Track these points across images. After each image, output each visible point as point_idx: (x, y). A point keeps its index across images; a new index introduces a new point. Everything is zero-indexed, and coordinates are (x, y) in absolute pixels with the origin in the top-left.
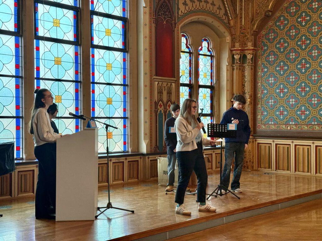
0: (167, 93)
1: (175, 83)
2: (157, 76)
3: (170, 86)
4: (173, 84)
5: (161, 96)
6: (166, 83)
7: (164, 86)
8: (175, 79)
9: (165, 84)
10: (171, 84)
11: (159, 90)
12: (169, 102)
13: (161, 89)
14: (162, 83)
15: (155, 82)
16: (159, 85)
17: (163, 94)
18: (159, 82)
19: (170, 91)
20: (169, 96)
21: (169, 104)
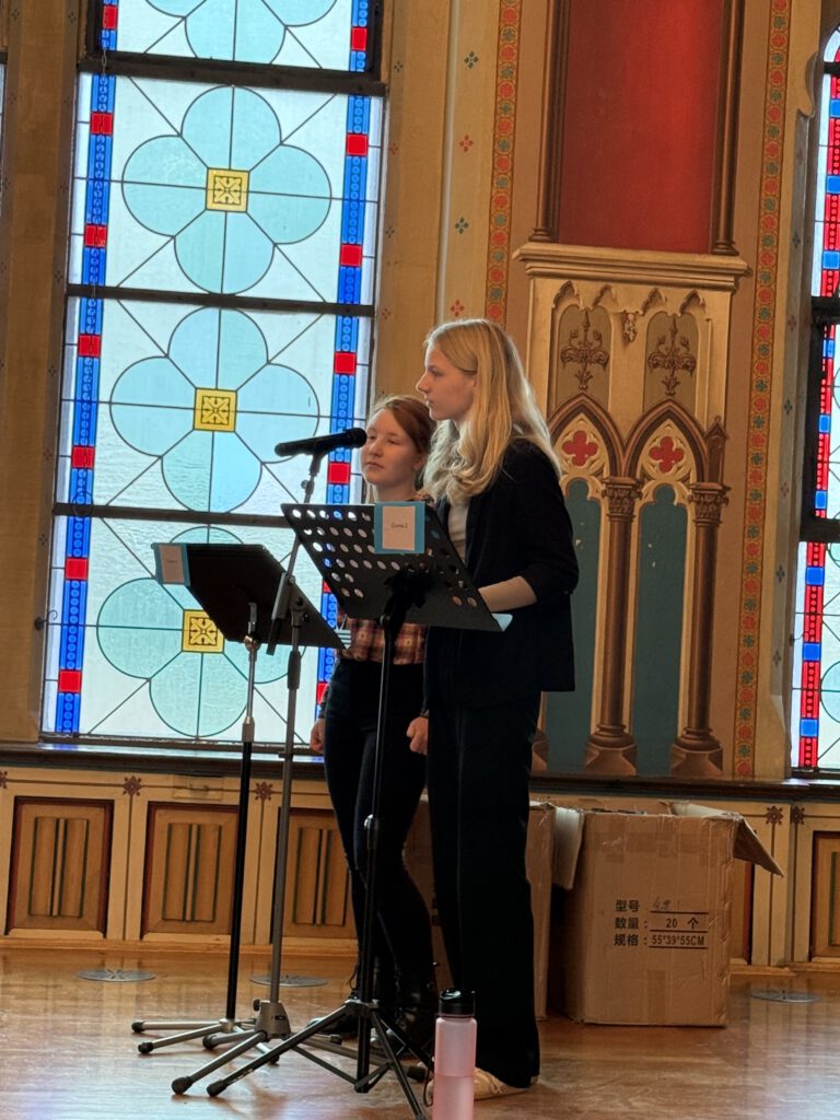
0: (652, 363)
1: (733, 291)
2: (554, 240)
3: (683, 309)
4: (717, 304)
6: (646, 290)
7: (625, 314)
8: (737, 263)
9: (628, 299)
10: (694, 296)
11: (574, 336)
12: (669, 429)
13: (586, 331)
14: (606, 289)
15: (539, 280)
16: (575, 302)
17: (605, 364)
18: (574, 282)
19: (683, 350)
20: (671, 384)
21: (667, 442)
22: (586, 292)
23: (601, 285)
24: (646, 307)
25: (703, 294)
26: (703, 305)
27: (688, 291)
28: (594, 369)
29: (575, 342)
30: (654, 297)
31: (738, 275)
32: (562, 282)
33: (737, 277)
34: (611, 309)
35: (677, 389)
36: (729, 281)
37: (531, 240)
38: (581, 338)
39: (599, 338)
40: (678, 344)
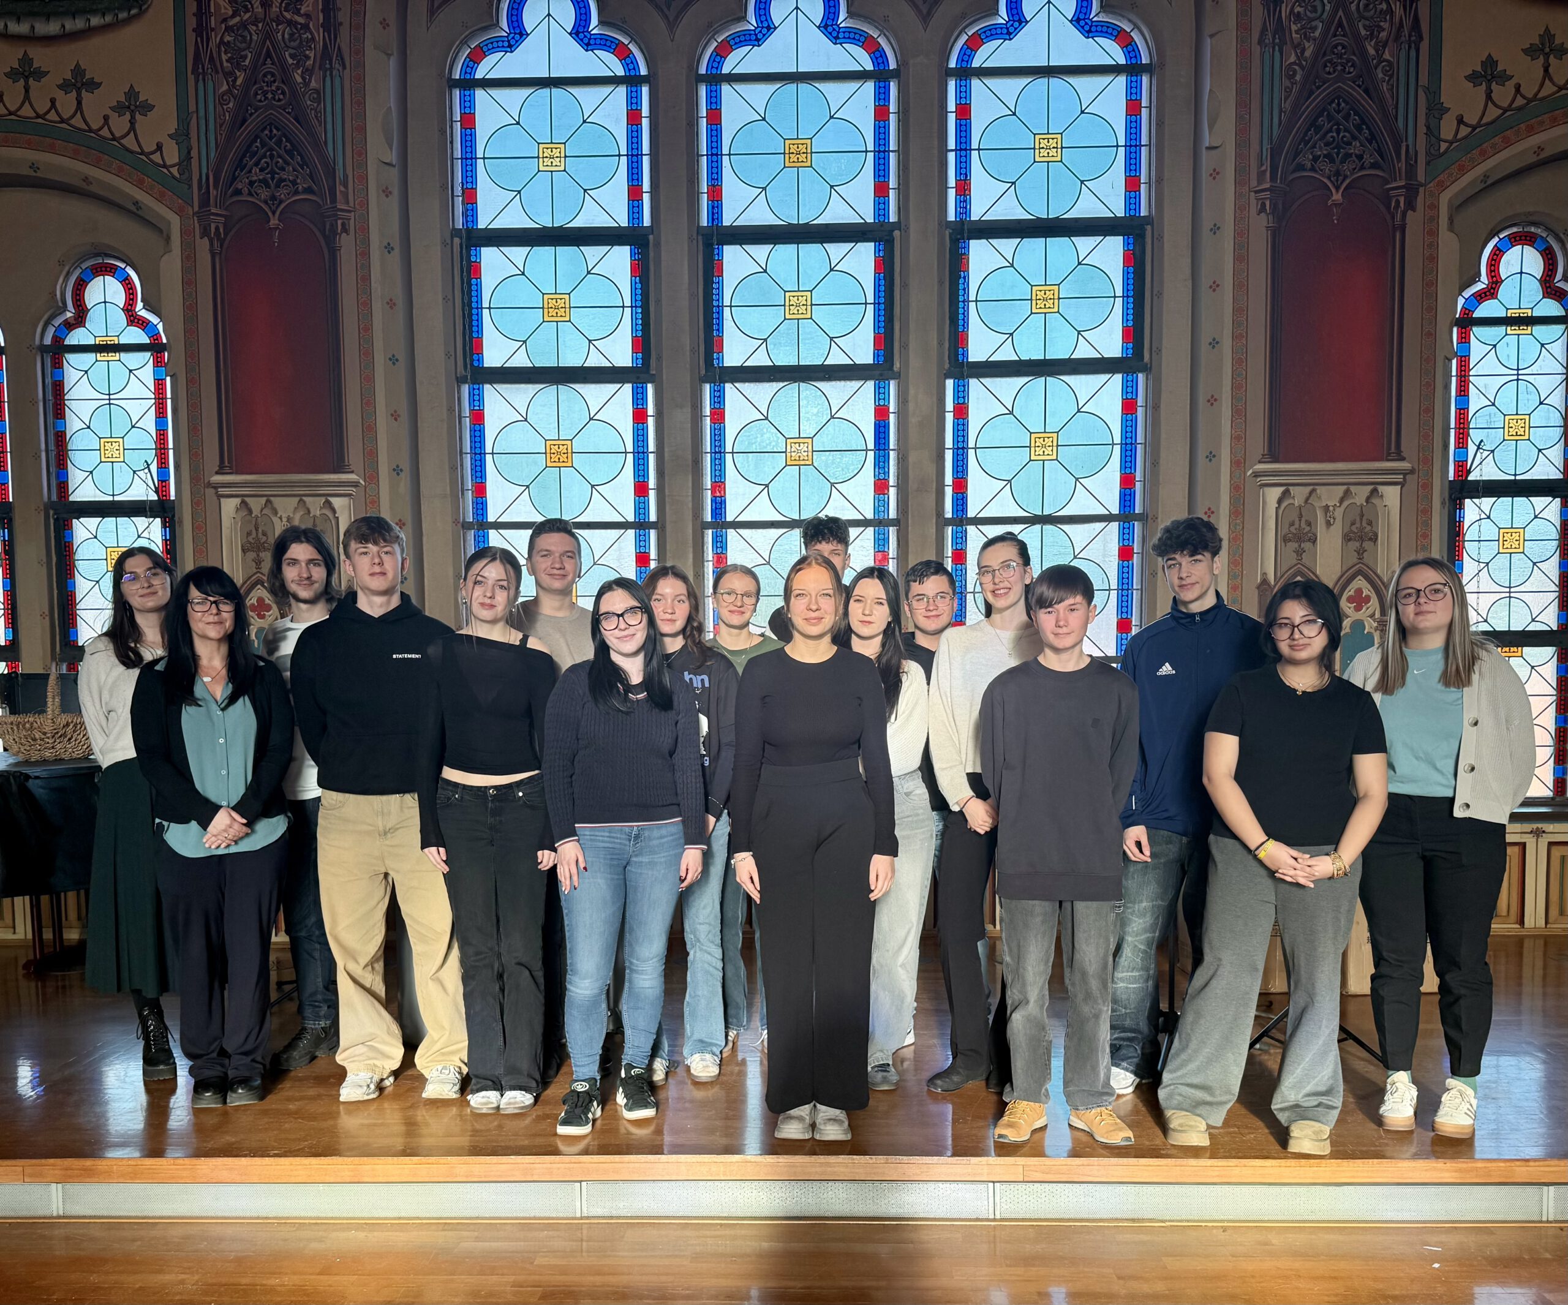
0: (1347, 538)
1: (1402, 485)
2: (1276, 461)
3: (1368, 500)
4: (1391, 495)
5: (1299, 553)
6: (1341, 489)
7: (1326, 507)
8: (1405, 465)
9: (1329, 496)
10: (1374, 492)
11: (1292, 524)
12: (1360, 583)
13: (1300, 520)
14: (1313, 490)
15: (1266, 489)
16: (1291, 501)
17: (1314, 541)
18: (1291, 488)
19: (1368, 528)
20: (1360, 552)
21: (1359, 591)
22: (1299, 495)
23: (1310, 488)
24: (1341, 501)
25: (1381, 488)
26: (1382, 496)
27: (1371, 487)
28: (1307, 546)
29: (1293, 529)
30: (1347, 493)
31: (1405, 473)
32: (1282, 489)
33: (1405, 475)
34: (1317, 504)
35: (1365, 554)
36: (1399, 478)
37: (1260, 462)
38: (1297, 526)
39: (1309, 524)
40: (1364, 524)
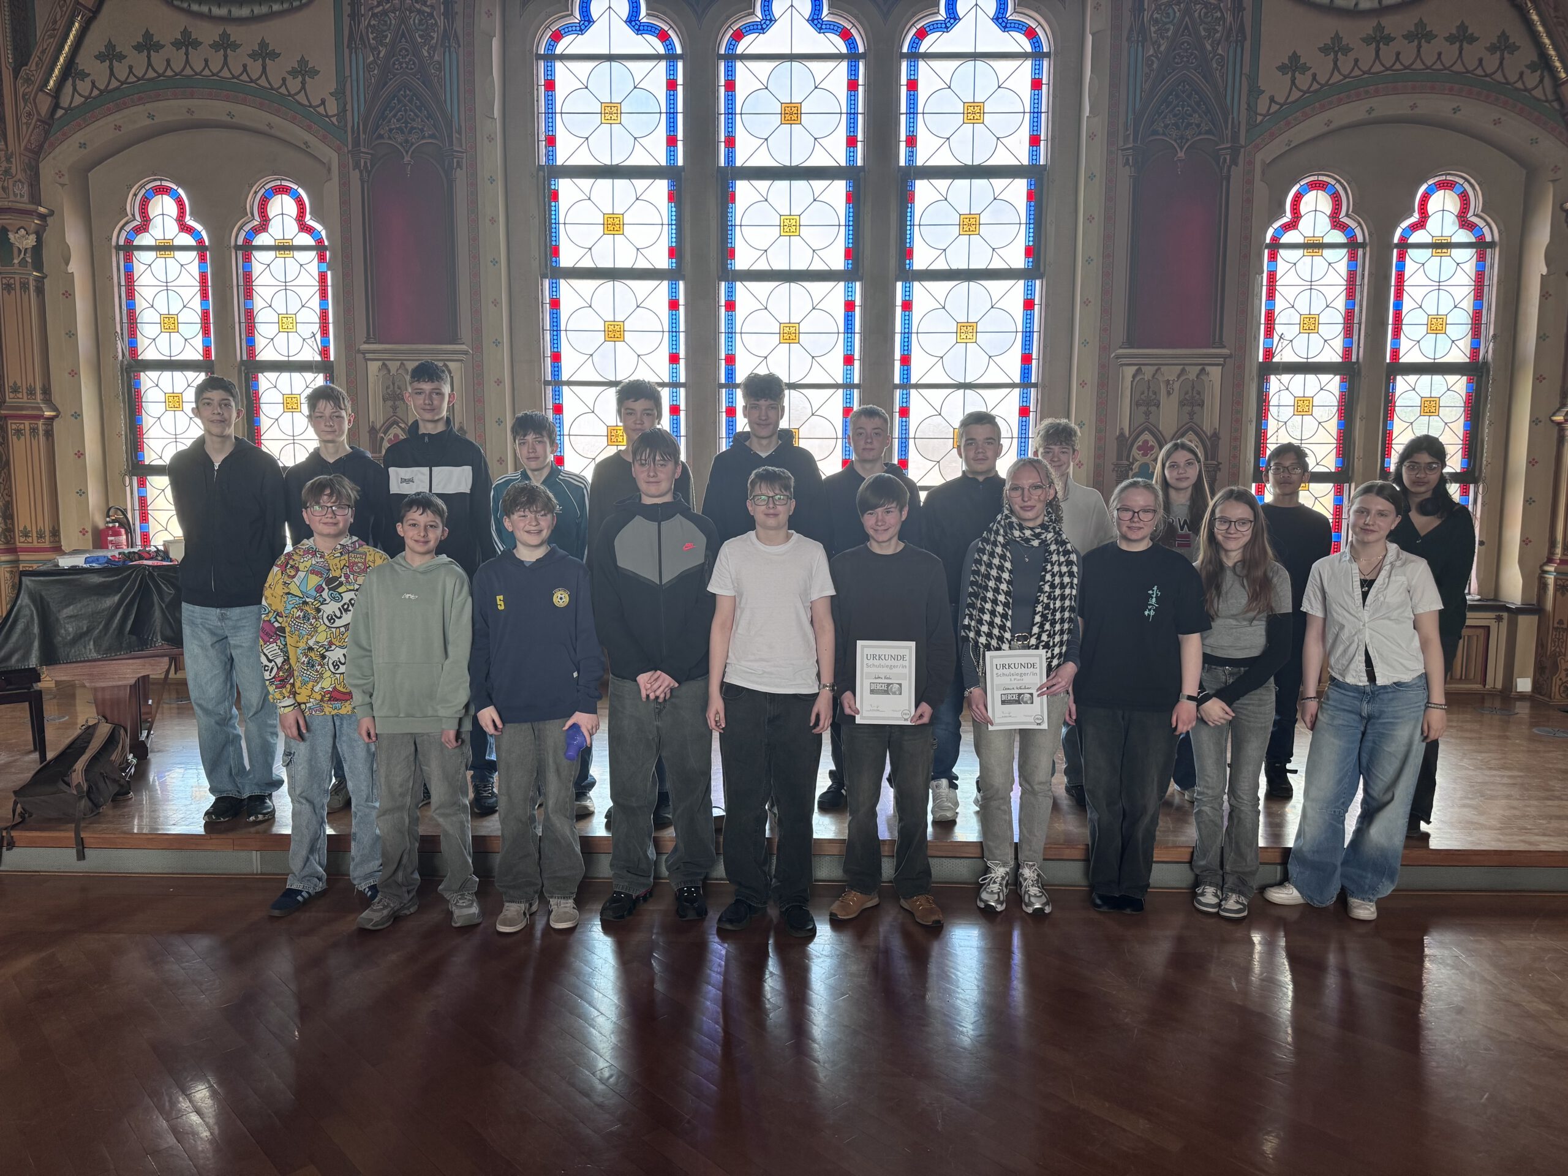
0: (1182, 404)
1: (1223, 365)
2: (1133, 347)
3: (1197, 377)
4: (1215, 373)
5: (1147, 414)
6: (1179, 368)
7: (1168, 381)
8: (1225, 351)
9: (1170, 373)
10: (1203, 370)
11: (1143, 393)
13: (1148, 391)
14: (1159, 369)
15: (1125, 368)
16: (1142, 377)
17: (1158, 406)
18: (1143, 367)
19: (1198, 396)
20: (1191, 414)
22: (1148, 371)
23: (1156, 367)
24: (1179, 377)
25: (1208, 368)
26: (1208, 374)
27: (1200, 367)
28: (1153, 409)
29: (1143, 396)
30: (1183, 371)
31: (1225, 357)
32: (1136, 368)
33: (1225, 358)
34: (1160, 379)
35: (1195, 416)
36: (1221, 360)
37: (1120, 348)
38: (1146, 394)
39: (1155, 393)
40: (1195, 394)
